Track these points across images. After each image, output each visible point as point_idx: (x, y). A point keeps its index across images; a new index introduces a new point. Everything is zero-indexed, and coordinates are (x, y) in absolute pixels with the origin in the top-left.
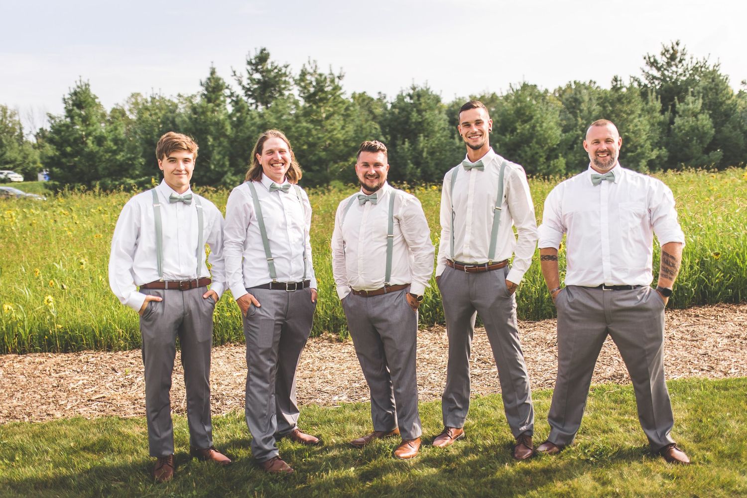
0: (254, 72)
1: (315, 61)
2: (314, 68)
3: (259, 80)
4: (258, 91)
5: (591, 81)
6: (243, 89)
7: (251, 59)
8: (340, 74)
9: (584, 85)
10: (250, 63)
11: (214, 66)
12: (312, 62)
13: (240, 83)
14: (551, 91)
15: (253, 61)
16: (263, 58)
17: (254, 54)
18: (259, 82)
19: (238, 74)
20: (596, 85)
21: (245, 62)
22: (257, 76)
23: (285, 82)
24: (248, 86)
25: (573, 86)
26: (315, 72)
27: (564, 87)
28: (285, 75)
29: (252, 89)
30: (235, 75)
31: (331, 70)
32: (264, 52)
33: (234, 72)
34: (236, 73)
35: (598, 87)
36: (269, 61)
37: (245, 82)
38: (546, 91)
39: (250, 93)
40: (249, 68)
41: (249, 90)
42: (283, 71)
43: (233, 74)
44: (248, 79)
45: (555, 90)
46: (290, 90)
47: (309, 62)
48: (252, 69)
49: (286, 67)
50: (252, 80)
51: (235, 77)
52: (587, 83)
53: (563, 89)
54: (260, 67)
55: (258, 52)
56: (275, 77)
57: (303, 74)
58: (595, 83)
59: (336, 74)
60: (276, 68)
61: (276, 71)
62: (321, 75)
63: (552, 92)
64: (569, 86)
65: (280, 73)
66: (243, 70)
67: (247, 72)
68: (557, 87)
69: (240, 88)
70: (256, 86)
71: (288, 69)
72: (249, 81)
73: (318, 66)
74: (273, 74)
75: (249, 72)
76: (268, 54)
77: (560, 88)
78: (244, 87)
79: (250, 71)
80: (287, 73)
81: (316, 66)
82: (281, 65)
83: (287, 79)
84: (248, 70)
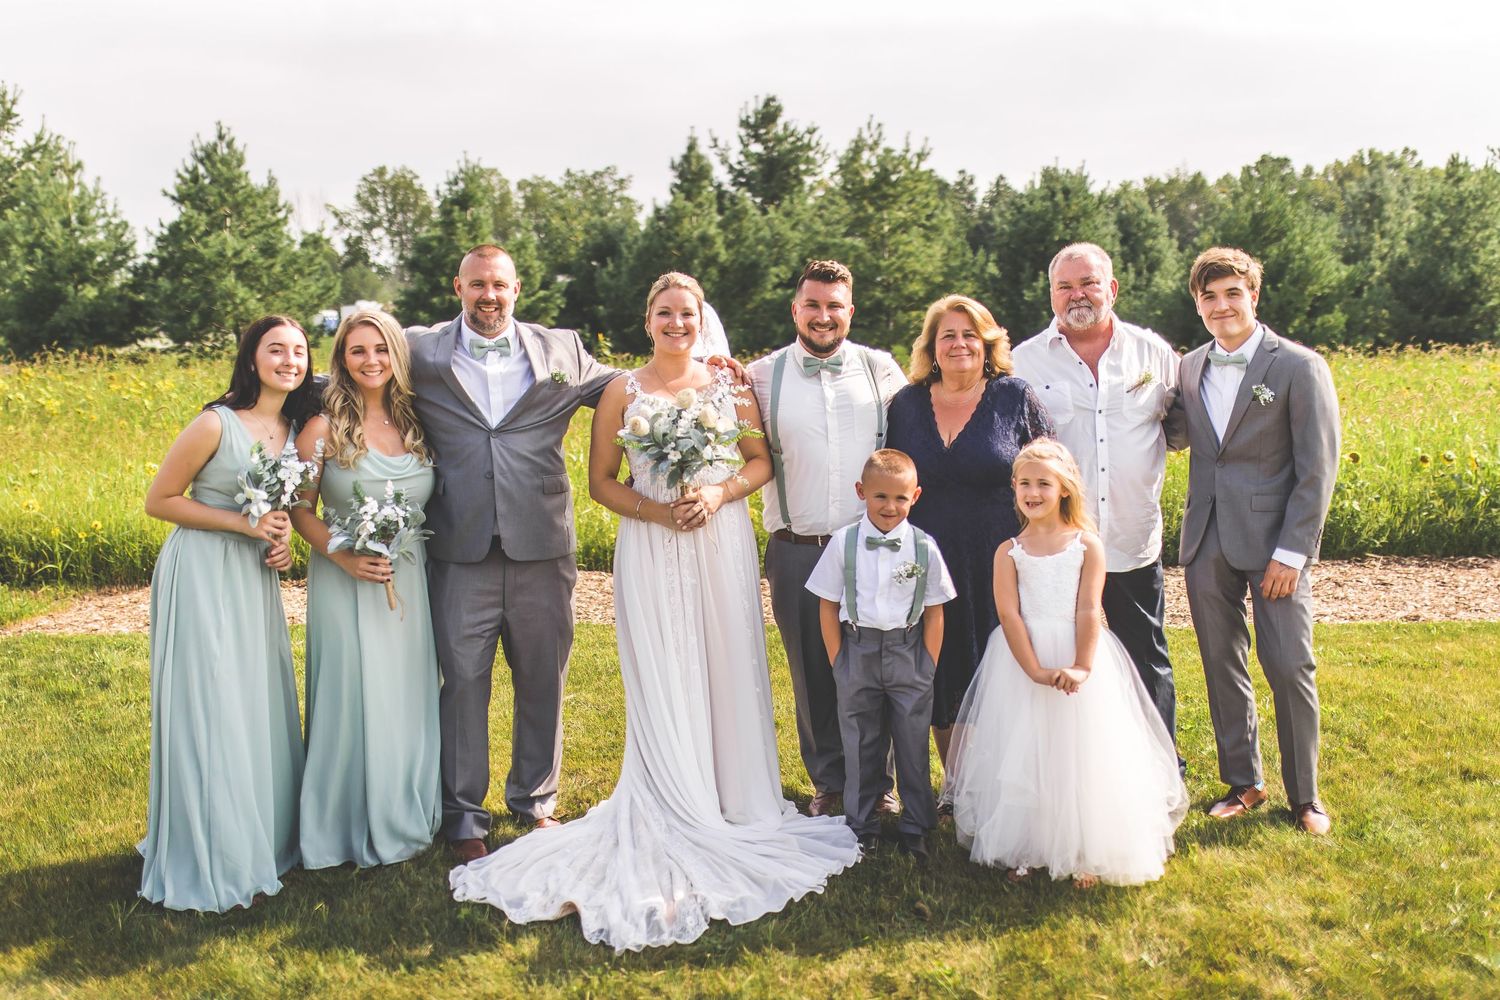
0: (753, 140)
1: (879, 125)
2: (875, 137)
3: (759, 155)
4: (759, 177)
5: (1406, 150)
6: (730, 172)
7: (748, 117)
8: (923, 149)
9: (1390, 157)
10: (744, 124)
11: (695, 135)
12: (874, 125)
13: (724, 161)
14: (1319, 169)
15: (752, 120)
16: (769, 114)
17: (753, 107)
18: (759, 158)
19: (721, 144)
20: (1417, 160)
21: (737, 122)
22: (757, 148)
23: (809, 161)
24: (737, 167)
25: (1367, 161)
26: (876, 143)
27: (1346, 159)
28: (808, 147)
29: (747, 172)
30: (716, 146)
31: (908, 144)
32: (772, 104)
33: (715, 140)
34: (719, 143)
35: (1419, 164)
36: (780, 121)
37: (735, 158)
38: (1309, 171)
39: (743, 180)
40: (743, 132)
41: (741, 173)
42: (806, 141)
43: (712, 144)
44: (741, 152)
45: (1326, 169)
46: (815, 174)
47: (869, 124)
48: (748, 135)
49: (811, 132)
50: (747, 155)
51: (715, 150)
52: (1398, 155)
53: (1345, 165)
54: (762, 131)
55: (760, 106)
56: (790, 151)
57: (857, 149)
58: (1414, 153)
59: (915, 148)
60: (792, 135)
61: (791, 139)
62: (888, 151)
63: (1321, 172)
64: (1358, 161)
65: (799, 143)
66: (732, 138)
67: (738, 141)
68: (1331, 162)
69: (725, 169)
70: (753, 168)
71: (815, 137)
72: (742, 158)
73: (884, 136)
74: (786, 146)
75: (742, 141)
76: (779, 109)
77: (1338, 164)
78: (731, 169)
79: (745, 138)
80: (813, 144)
81: (880, 134)
82: (801, 129)
83: (811, 154)
84: (740, 137)
